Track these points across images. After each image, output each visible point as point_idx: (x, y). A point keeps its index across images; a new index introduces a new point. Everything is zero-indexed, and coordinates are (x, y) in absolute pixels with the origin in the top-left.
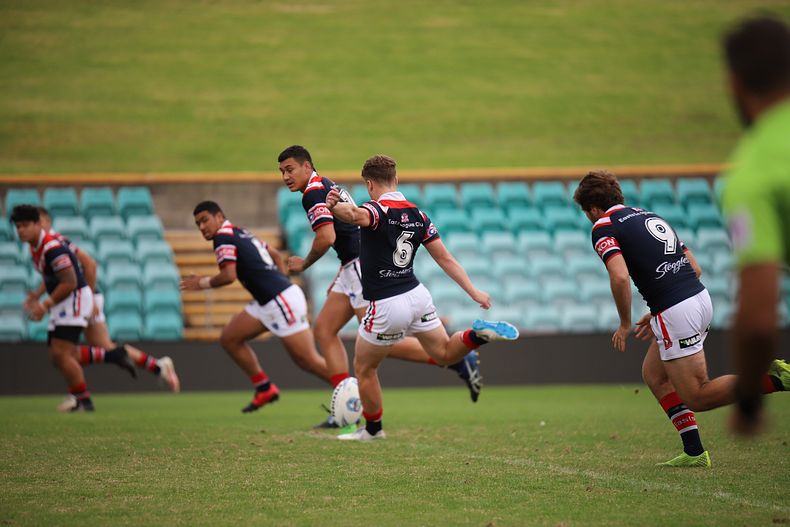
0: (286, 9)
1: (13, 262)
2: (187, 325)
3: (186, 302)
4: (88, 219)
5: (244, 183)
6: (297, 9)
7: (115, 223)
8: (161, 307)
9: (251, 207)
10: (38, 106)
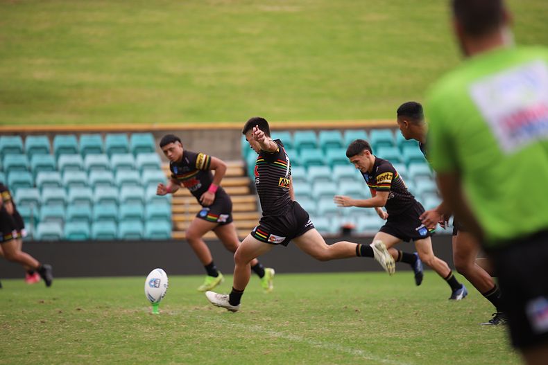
0: (268, 9)
1: (57, 185)
2: (175, 229)
3: (174, 213)
4: (109, 155)
5: (221, 130)
6: (277, 9)
7: (128, 159)
8: (157, 217)
9: (226, 146)
10: (88, 77)
